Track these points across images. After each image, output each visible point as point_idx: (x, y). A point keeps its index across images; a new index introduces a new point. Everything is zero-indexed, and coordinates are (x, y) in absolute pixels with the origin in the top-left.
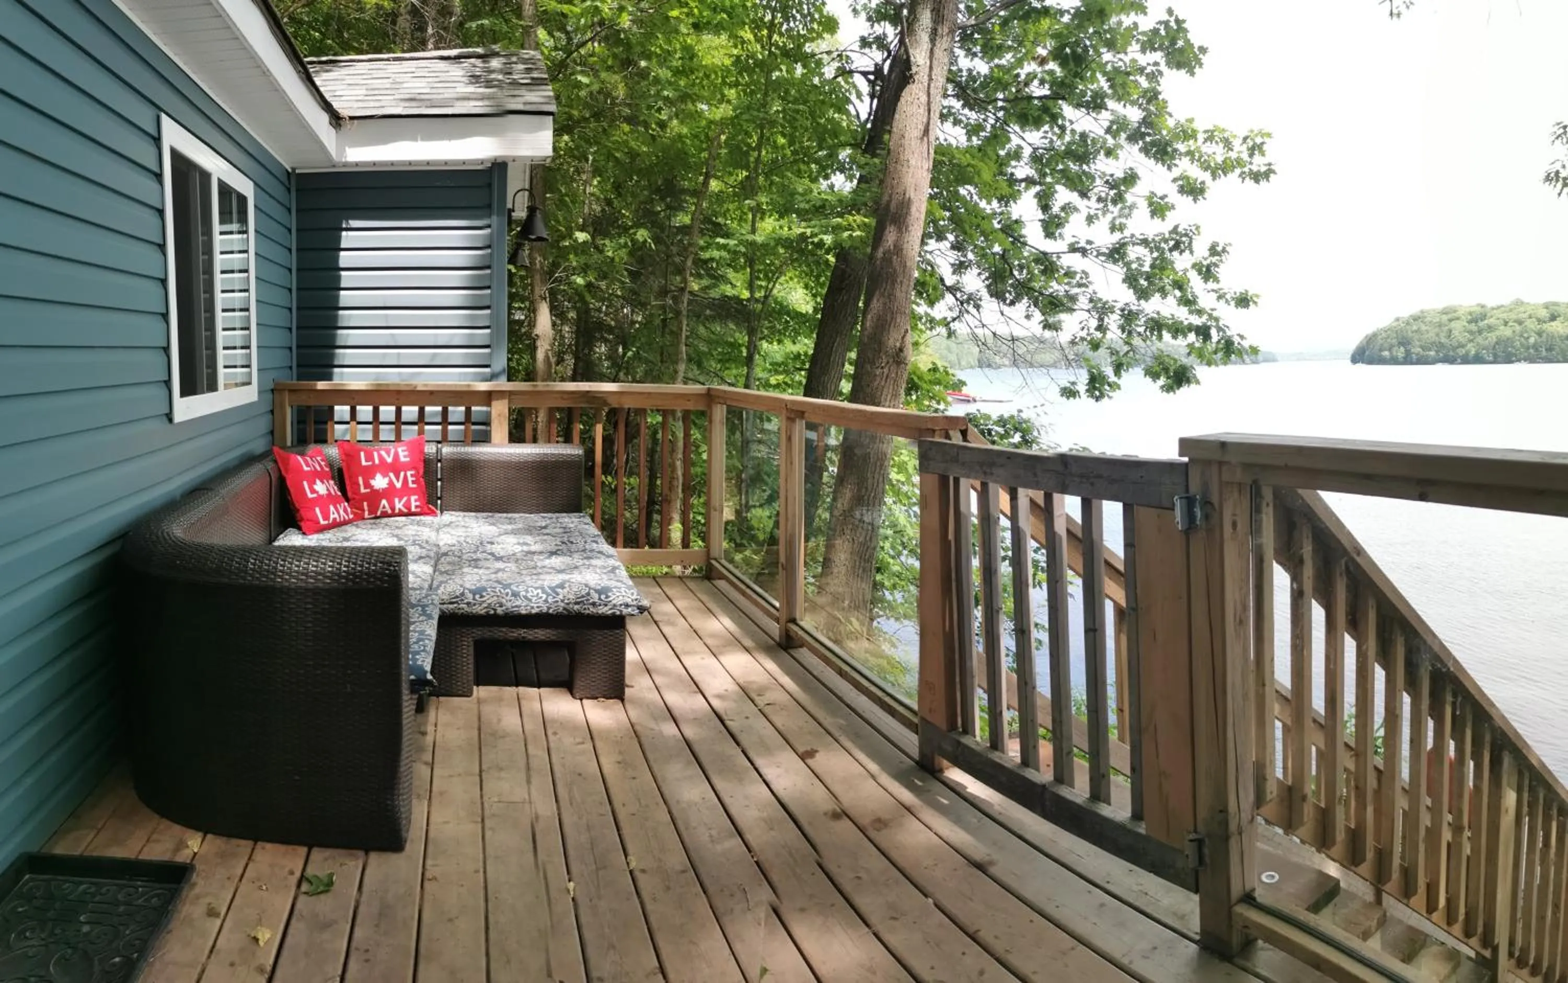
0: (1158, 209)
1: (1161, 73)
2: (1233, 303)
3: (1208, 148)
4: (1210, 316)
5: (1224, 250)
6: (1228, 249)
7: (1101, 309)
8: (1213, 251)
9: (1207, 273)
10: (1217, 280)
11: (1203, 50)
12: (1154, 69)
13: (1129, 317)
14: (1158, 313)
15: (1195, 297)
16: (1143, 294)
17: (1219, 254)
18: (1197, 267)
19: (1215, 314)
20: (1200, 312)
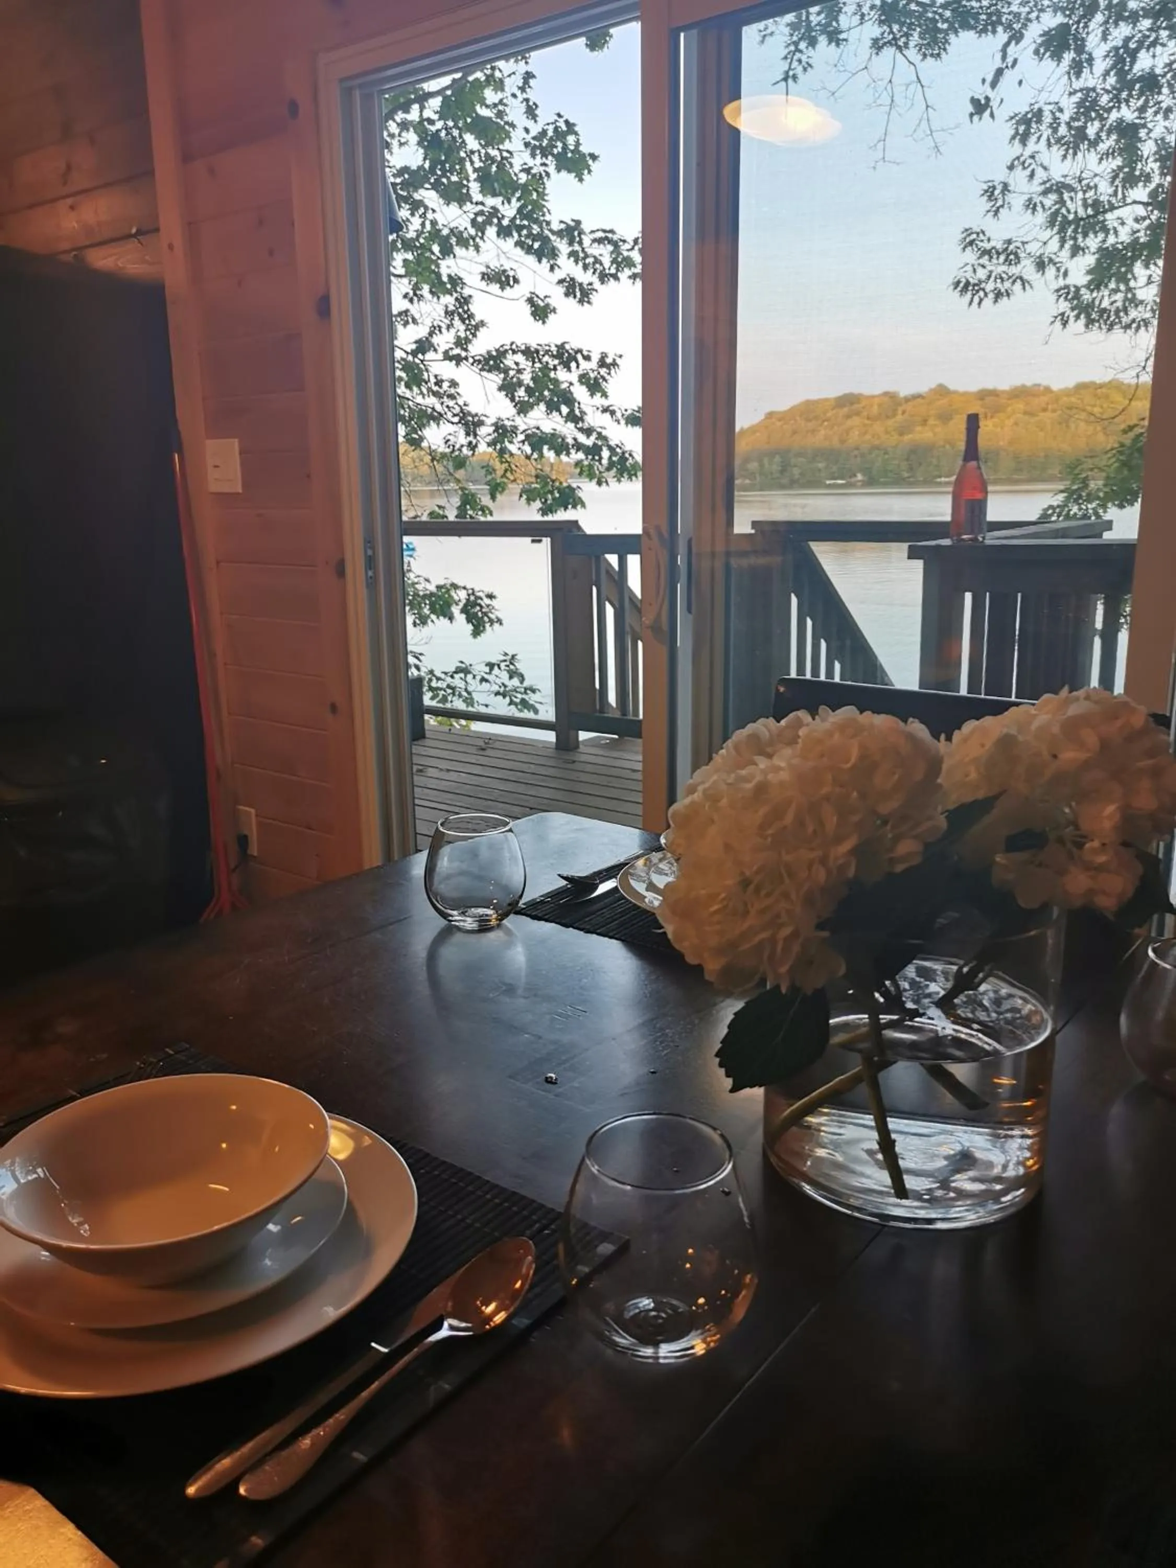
0: (541, 311)
1: (548, 174)
2: (623, 422)
3: (595, 250)
4: (599, 434)
5: (614, 364)
6: (618, 361)
7: (470, 423)
8: (602, 363)
9: (594, 386)
10: (605, 395)
11: (594, 157)
12: (542, 169)
13: (503, 432)
14: (538, 428)
15: (583, 413)
16: (523, 408)
17: (608, 367)
18: (584, 379)
19: (604, 433)
20: (588, 432)
